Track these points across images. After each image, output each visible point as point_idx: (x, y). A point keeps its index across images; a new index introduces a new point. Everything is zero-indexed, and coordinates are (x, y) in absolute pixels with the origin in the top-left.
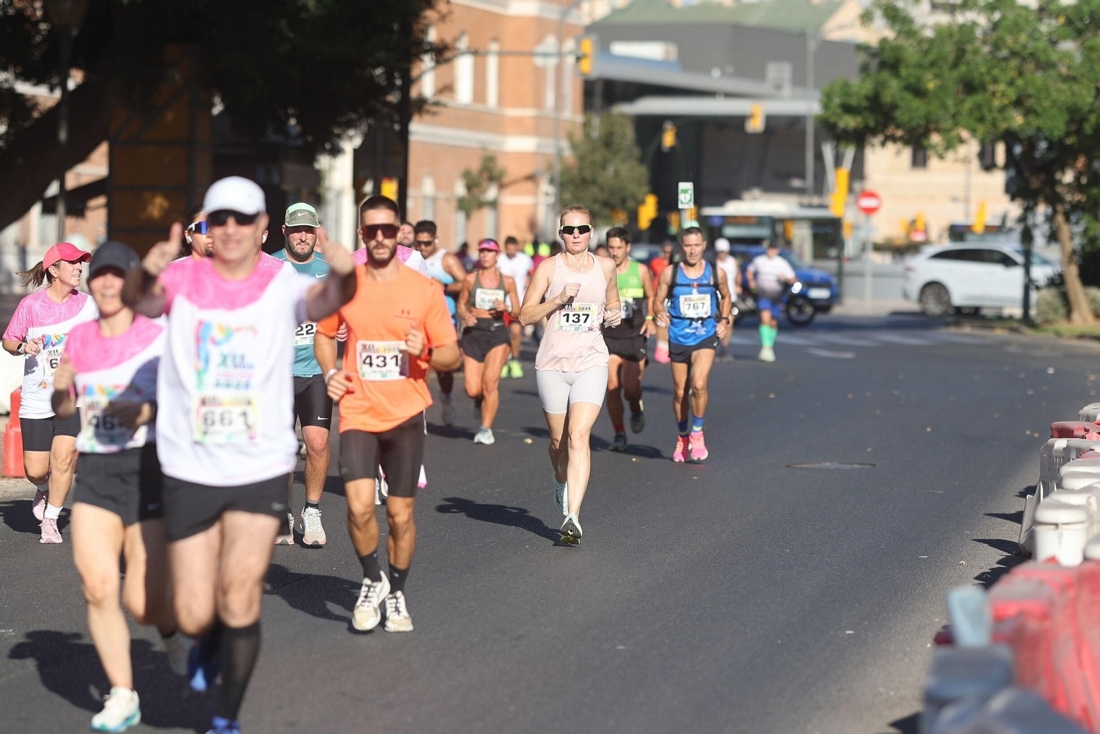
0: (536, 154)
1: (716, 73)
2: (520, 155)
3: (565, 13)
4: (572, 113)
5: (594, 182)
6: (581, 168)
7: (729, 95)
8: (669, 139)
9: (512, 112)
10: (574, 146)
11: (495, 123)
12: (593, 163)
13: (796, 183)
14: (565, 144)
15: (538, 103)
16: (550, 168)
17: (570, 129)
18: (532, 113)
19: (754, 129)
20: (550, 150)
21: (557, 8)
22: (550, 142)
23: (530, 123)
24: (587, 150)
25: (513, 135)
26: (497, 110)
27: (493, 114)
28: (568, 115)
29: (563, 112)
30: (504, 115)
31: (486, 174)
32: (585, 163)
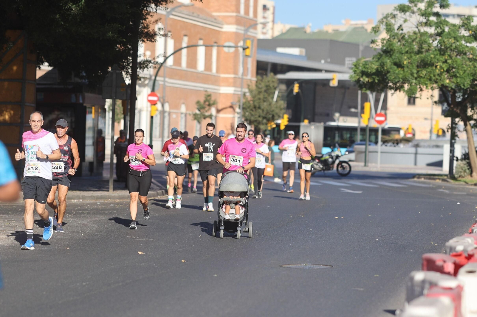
0: (234, 94)
1: (323, 62)
2: (227, 95)
3: (246, 30)
4: (251, 76)
5: (259, 108)
6: (254, 101)
7: (327, 71)
8: (296, 89)
9: (223, 76)
10: (251, 91)
11: (216, 81)
12: (260, 99)
13: (353, 110)
14: (247, 90)
15: (235, 72)
16: (239, 101)
17: (249, 83)
18: (232, 76)
19: (333, 84)
20: (239, 93)
21: (243, 28)
22: (239, 89)
23: (231, 81)
24: (257, 92)
25: (224, 86)
26: (216, 74)
27: (214, 76)
28: (249, 77)
29: (246, 76)
30: (219, 77)
31: (207, 103)
32: (255, 99)
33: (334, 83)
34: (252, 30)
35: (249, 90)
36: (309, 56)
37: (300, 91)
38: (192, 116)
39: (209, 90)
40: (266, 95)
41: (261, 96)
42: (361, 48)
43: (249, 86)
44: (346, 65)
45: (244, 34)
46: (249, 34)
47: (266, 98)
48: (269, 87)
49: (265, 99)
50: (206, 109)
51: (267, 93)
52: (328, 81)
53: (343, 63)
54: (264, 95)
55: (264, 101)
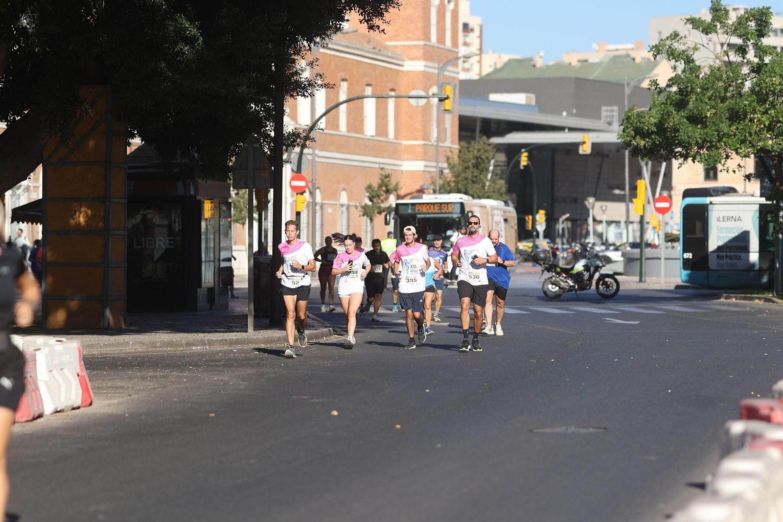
0: (424, 171)
1: (565, 114)
2: (413, 173)
3: (442, 69)
4: (451, 143)
6: (457, 182)
7: (571, 129)
8: (524, 160)
9: (405, 142)
10: (452, 167)
11: (394, 151)
12: (466, 179)
13: (617, 192)
14: (445, 165)
15: (426, 137)
16: (433, 183)
17: (449, 154)
18: (421, 142)
19: (584, 151)
20: (434, 170)
21: (436, 65)
22: (434, 164)
23: (420, 150)
24: (461, 168)
25: (407, 160)
26: (395, 141)
27: (392, 143)
28: (448, 144)
29: (444, 142)
30: (401, 144)
31: (384, 189)
32: (460, 179)
33: (586, 149)
34: (450, 68)
35: (449, 164)
36: (541, 106)
37: (530, 163)
38: (360, 209)
39: (386, 167)
40: (476, 173)
41: (469, 174)
42: (627, 91)
43: (448, 158)
44: (603, 119)
45: (439, 75)
46: (446, 73)
47: (476, 177)
48: (480, 160)
49: (475, 179)
50: (382, 198)
51: (477, 168)
52: (576, 146)
53: (598, 117)
54: (473, 172)
55: (474, 182)
